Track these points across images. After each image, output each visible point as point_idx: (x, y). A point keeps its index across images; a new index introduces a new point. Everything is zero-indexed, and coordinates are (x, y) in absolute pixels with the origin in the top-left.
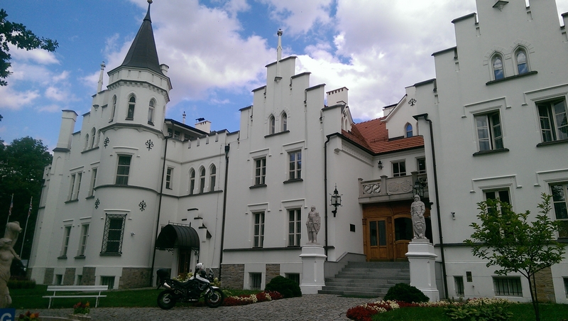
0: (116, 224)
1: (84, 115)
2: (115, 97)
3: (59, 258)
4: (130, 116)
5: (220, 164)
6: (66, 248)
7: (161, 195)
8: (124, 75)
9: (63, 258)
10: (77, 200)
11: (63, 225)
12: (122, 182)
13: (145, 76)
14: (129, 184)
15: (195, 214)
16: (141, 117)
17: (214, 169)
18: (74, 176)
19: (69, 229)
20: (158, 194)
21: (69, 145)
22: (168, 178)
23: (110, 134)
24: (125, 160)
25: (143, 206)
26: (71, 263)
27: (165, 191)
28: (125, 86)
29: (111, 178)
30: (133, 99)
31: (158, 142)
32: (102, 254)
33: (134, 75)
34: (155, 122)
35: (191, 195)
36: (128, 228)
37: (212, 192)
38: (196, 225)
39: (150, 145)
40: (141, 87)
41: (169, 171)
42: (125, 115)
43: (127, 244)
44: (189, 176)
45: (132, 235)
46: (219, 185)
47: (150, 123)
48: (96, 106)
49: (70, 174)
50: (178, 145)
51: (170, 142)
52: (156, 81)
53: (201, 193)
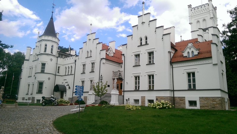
0: (41, 84)
1: (33, 49)
2: (41, 45)
3: (26, 94)
4: (45, 51)
5: (73, 65)
6: (28, 91)
7: (56, 75)
8: (43, 38)
9: (27, 94)
10: (31, 76)
11: (27, 84)
12: (43, 72)
13: (50, 38)
14: (45, 72)
15: (66, 81)
16: (49, 51)
17: (72, 67)
18: (30, 69)
19: (29, 85)
20: (55, 75)
21: (29, 58)
22: (58, 70)
23: (39, 56)
24: (43, 65)
25: (49, 79)
26: (29, 96)
27: (57, 74)
28: (44, 41)
29: (39, 70)
30: (46, 45)
31: (54, 59)
32: (37, 93)
33: (46, 38)
34: (53, 52)
35: (65, 75)
36: (44, 86)
37: (71, 74)
38: (66, 84)
39: (51, 60)
40: (49, 42)
41: (59, 67)
42: (44, 51)
43: (44, 90)
44: (65, 69)
45: (46, 87)
46: (73, 73)
47: (52, 53)
48: (37, 46)
49: (29, 68)
50: (62, 59)
51: (59, 58)
52: (54, 39)
53: (68, 75)
